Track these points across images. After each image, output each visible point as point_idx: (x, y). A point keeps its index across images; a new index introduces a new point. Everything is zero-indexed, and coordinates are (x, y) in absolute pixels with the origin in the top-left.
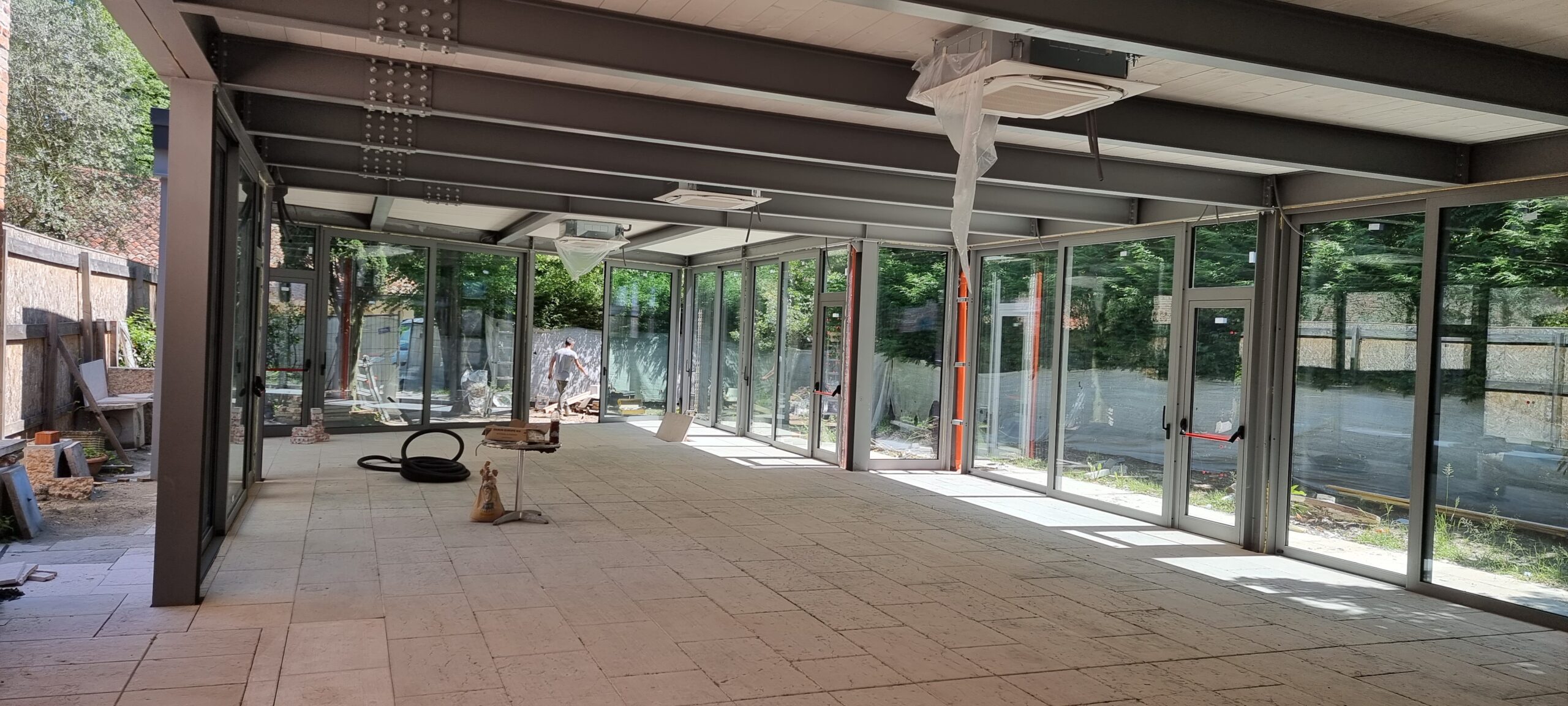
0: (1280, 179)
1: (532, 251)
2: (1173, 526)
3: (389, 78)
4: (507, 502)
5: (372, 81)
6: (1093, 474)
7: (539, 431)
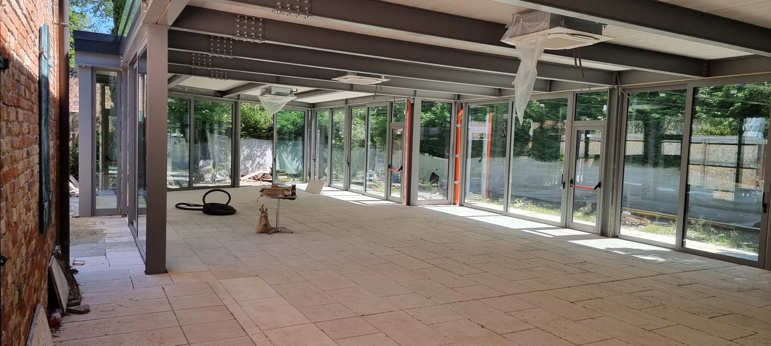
0: (619, 73)
1: (239, 101)
2: (566, 227)
3: (245, 24)
4: (273, 224)
5: (238, 26)
6: (518, 205)
7: (287, 190)
